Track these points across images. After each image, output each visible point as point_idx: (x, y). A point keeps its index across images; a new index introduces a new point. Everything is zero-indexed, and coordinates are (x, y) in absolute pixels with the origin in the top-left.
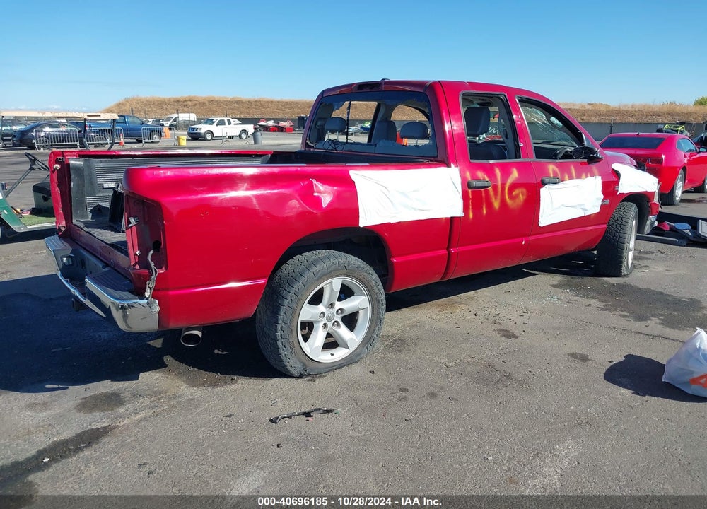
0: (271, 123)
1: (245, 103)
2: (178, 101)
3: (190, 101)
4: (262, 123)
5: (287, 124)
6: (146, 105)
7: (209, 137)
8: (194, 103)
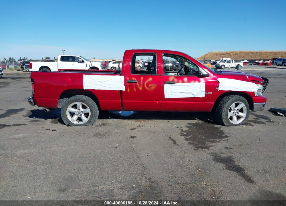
0: (261, 62)
1: (255, 53)
2: (227, 53)
3: (232, 53)
4: (257, 62)
5: (268, 62)
6: (215, 55)
7: (223, 67)
8: (233, 54)
